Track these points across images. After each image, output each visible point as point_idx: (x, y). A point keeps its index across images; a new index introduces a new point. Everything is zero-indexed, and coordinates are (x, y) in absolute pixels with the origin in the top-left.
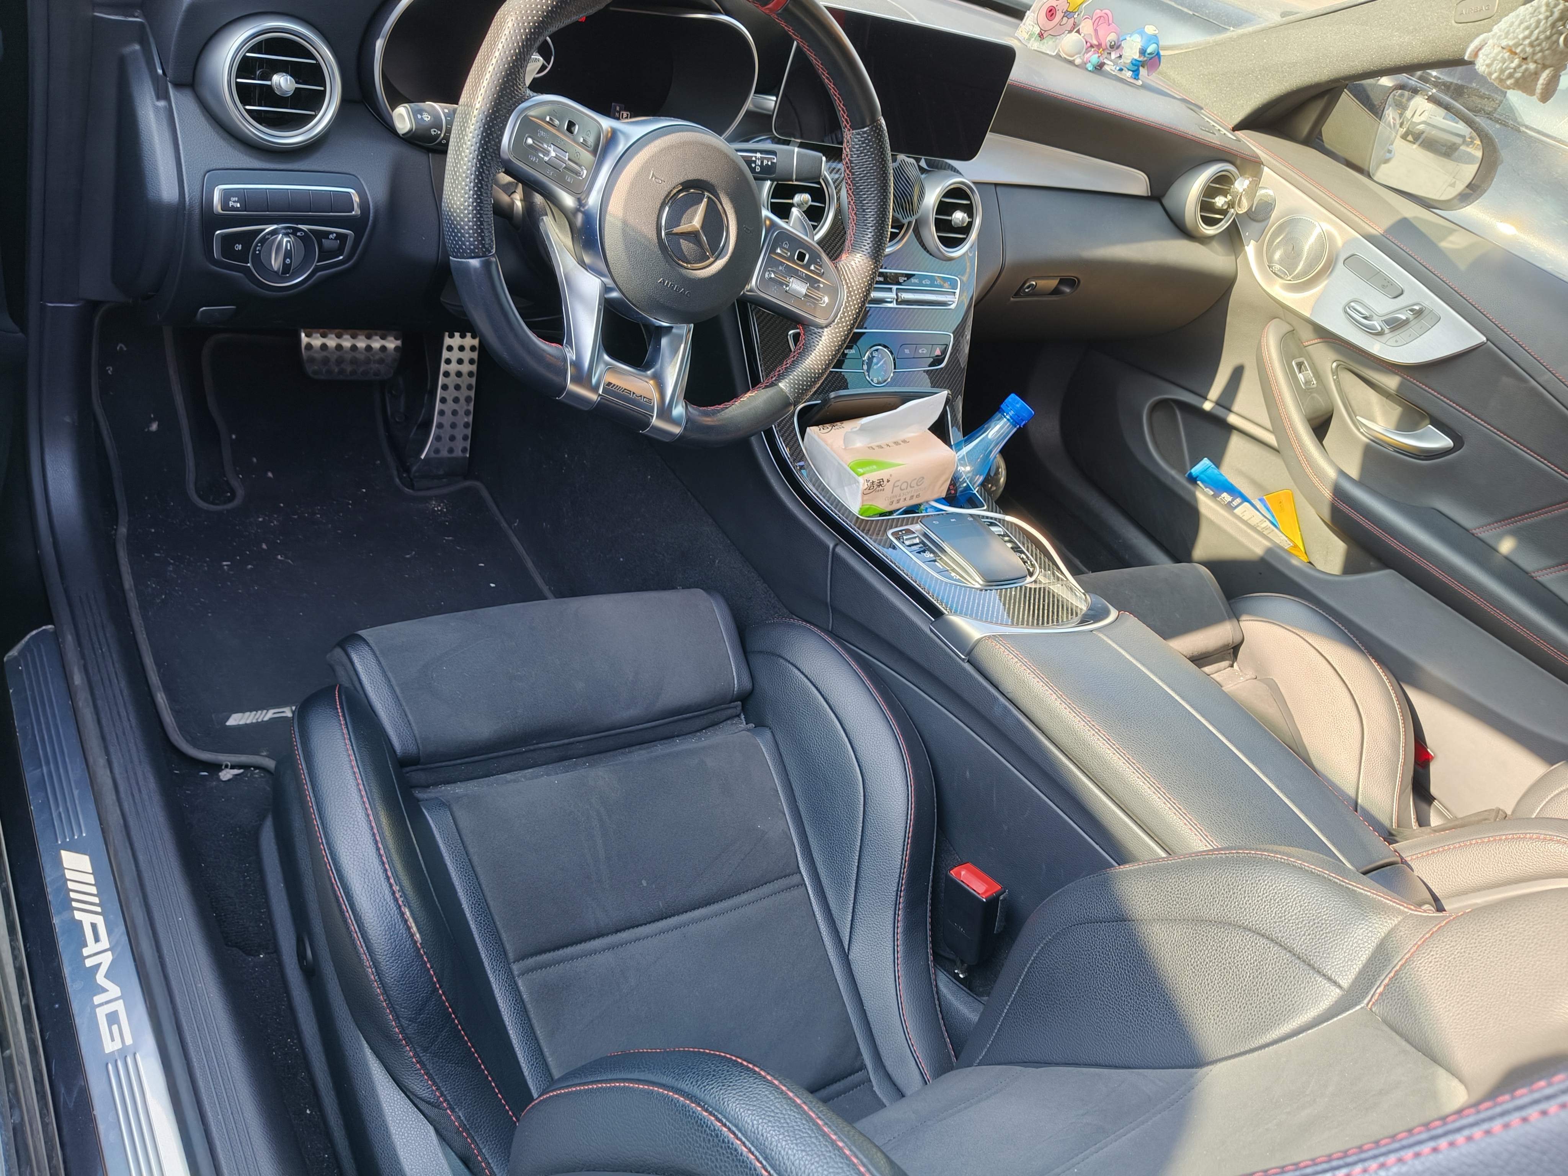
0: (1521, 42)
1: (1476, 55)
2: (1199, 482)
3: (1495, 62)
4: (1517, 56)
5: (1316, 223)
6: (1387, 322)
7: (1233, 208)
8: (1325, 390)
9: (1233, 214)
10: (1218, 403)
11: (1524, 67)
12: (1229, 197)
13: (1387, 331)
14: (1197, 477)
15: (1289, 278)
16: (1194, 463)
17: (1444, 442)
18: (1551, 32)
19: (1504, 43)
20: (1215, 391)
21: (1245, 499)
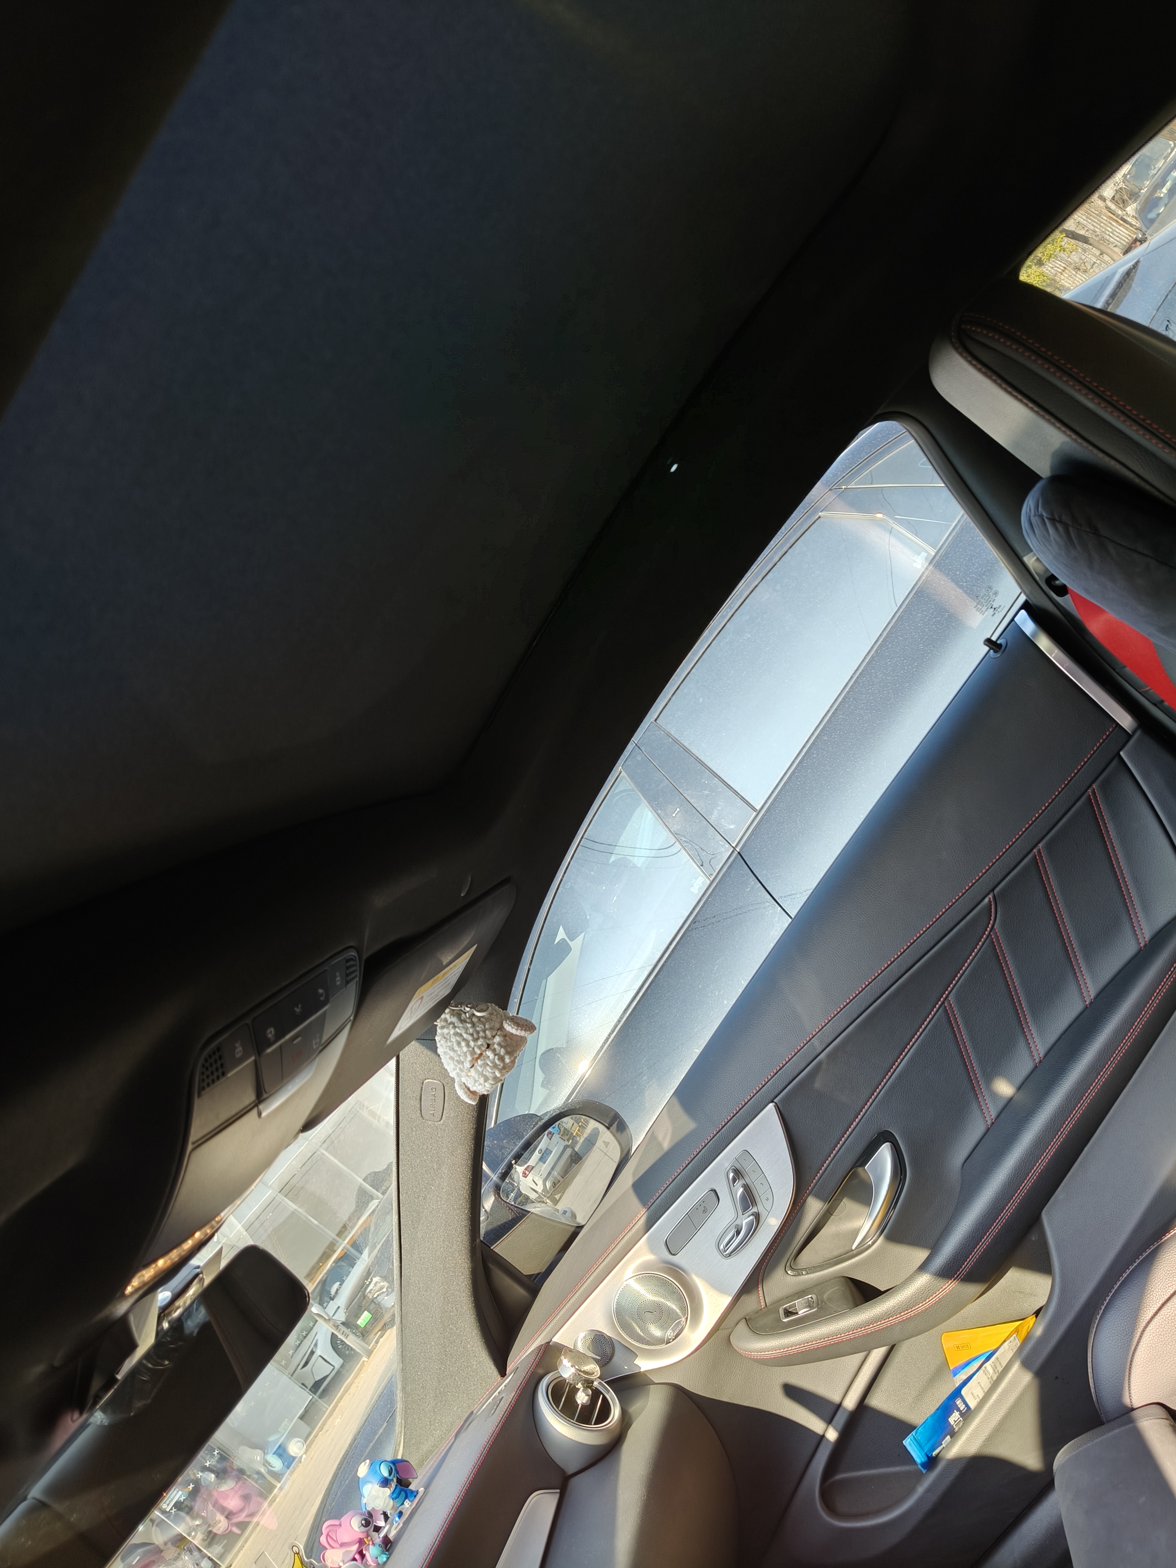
0: (471, 1049)
1: (474, 1093)
2: (934, 1454)
3: (484, 1073)
4: (484, 1054)
5: (625, 1283)
6: (745, 1208)
7: (592, 1382)
8: (819, 1286)
9: (600, 1383)
10: (829, 1421)
11: (496, 1046)
12: (579, 1386)
13: (755, 1210)
14: (927, 1456)
15: (683, 1319)
16: (910, 1459)
17: (885, 1154)
18: (469, 1023)
19: (467, 1065)
20: (814, 1423)
21: (957, 1393)
